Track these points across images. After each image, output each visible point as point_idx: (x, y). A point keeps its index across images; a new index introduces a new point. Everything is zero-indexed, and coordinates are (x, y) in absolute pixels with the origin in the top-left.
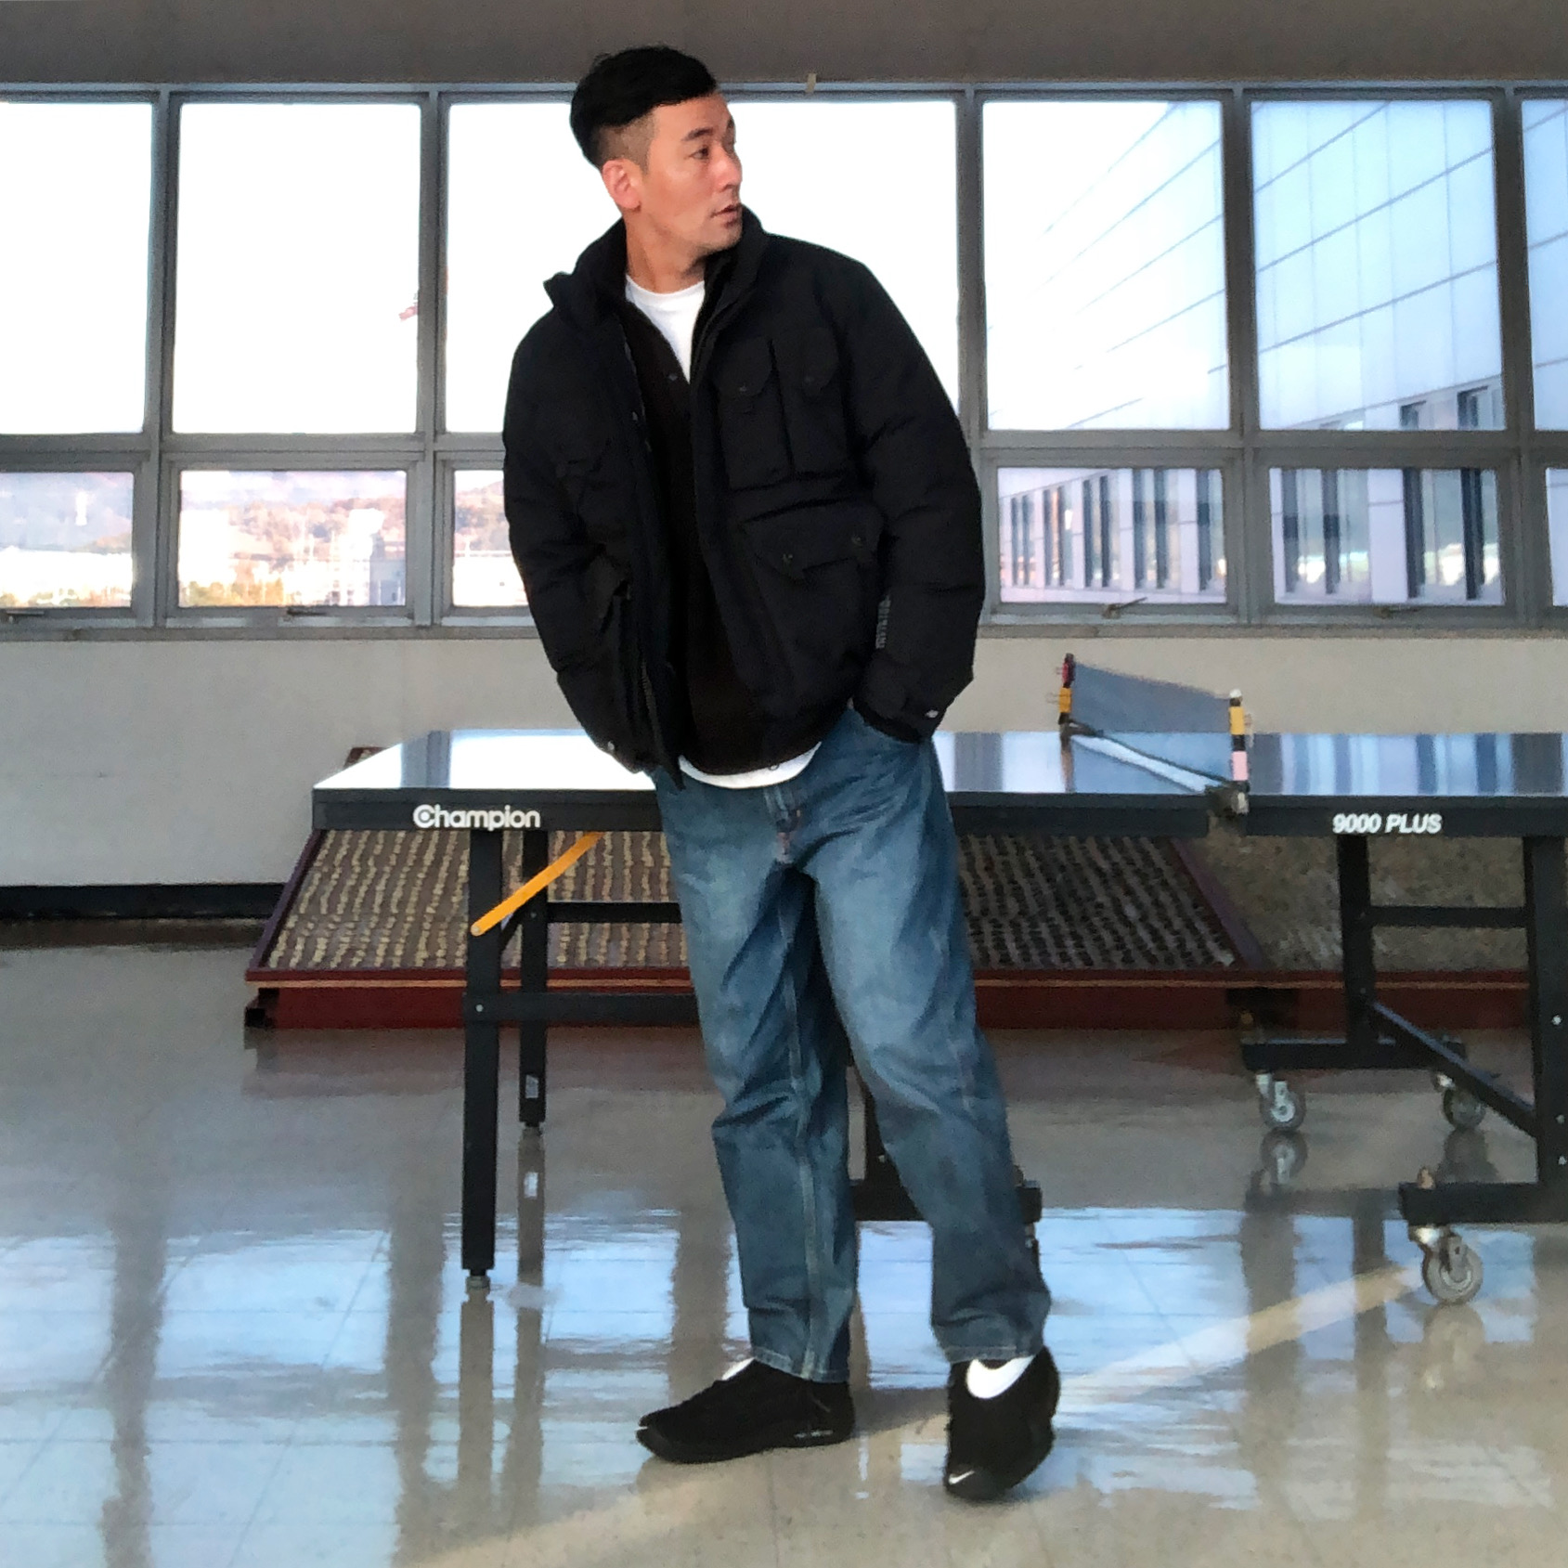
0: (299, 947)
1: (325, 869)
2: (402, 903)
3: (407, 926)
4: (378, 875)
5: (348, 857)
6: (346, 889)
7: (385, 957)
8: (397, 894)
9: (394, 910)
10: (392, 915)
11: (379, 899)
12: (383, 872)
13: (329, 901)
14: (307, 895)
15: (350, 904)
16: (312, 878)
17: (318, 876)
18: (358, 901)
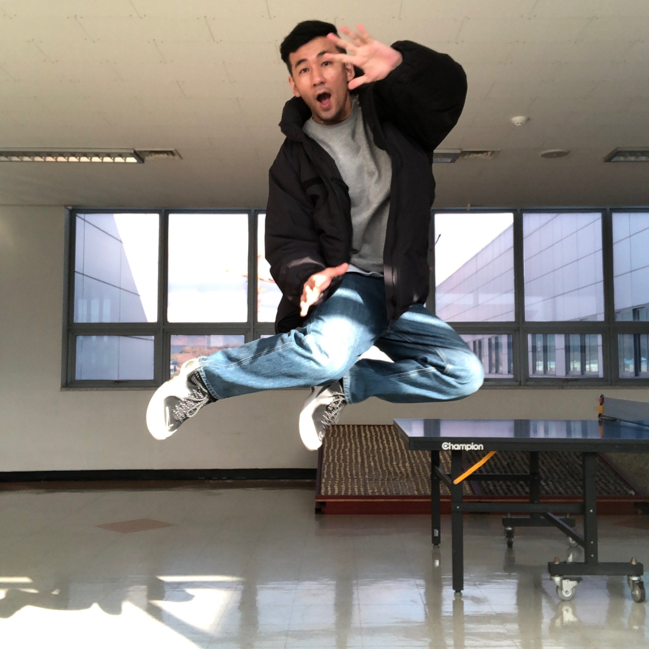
0: (329, 488)
1: (327, 464)
2: (357, 474)
3: (361, 482)
4: (346, 466)
5: (333, 460)
6: (337, 470)
7: (358, 491)
8: (354, 472)
9: (355, 477)
10: (355, 478)
11: (349, 473)
12: (347, 465)
13: (333, 473)
14: (325, 472)
15: (340, 475)
16: (324, 467)
17: (326, 466)
18: (342, 474)
